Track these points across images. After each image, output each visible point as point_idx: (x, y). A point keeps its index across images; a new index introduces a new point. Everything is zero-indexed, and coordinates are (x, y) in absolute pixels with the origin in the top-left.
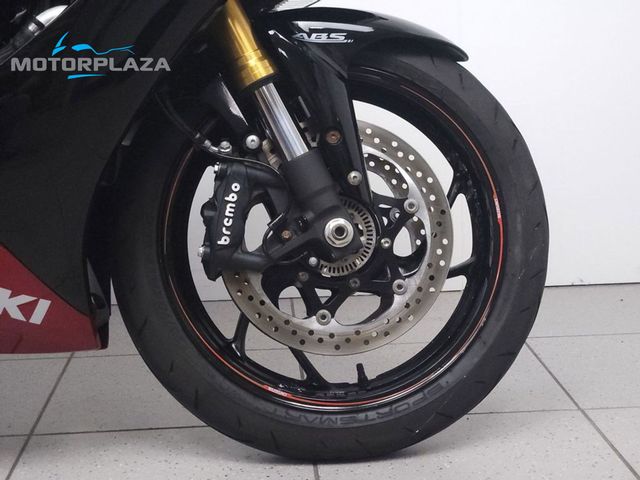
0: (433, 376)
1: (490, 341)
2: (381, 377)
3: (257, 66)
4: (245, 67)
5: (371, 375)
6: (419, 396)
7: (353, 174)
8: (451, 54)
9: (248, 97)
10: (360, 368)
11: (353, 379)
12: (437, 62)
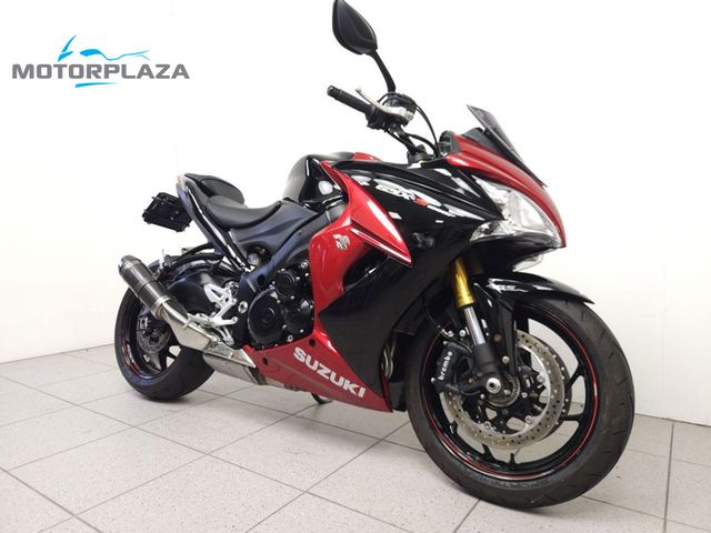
0: (544, 474)
1: (581, 465)
2: (522, 464)
3: (466, 298)
4: (461, 298)
5: (518, 460)
6: (535, 482)
7: (505, 358)
8: (579, 301)
9: (461, 312)
10: (512, 455)
11: (507, 460)
12: (569, 304)
